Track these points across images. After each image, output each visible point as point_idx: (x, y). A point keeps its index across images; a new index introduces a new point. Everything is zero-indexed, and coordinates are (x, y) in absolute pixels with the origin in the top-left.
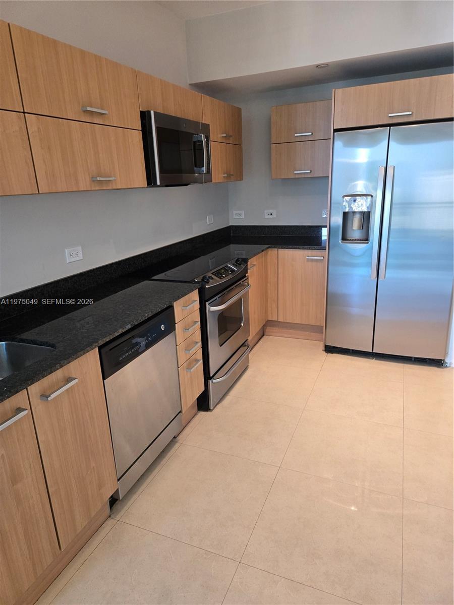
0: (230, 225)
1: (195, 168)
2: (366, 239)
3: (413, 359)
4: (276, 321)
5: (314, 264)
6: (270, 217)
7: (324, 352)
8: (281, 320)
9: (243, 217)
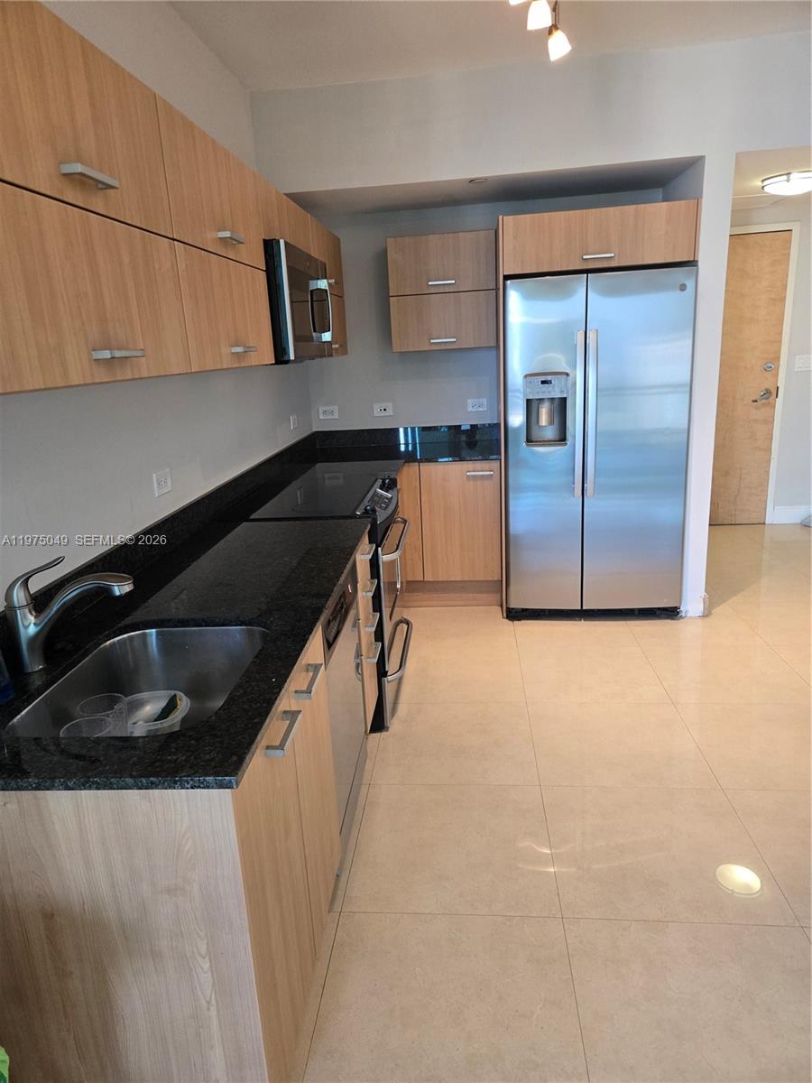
0: (315, 430)
1: (314, 334)
2: (562, 439)
3: (636, 613)
4: (420, 581)
5: (479, 483)
6: (383, 414)
7: (507, 620)
8: (429, 578)
9: (336, 416)
